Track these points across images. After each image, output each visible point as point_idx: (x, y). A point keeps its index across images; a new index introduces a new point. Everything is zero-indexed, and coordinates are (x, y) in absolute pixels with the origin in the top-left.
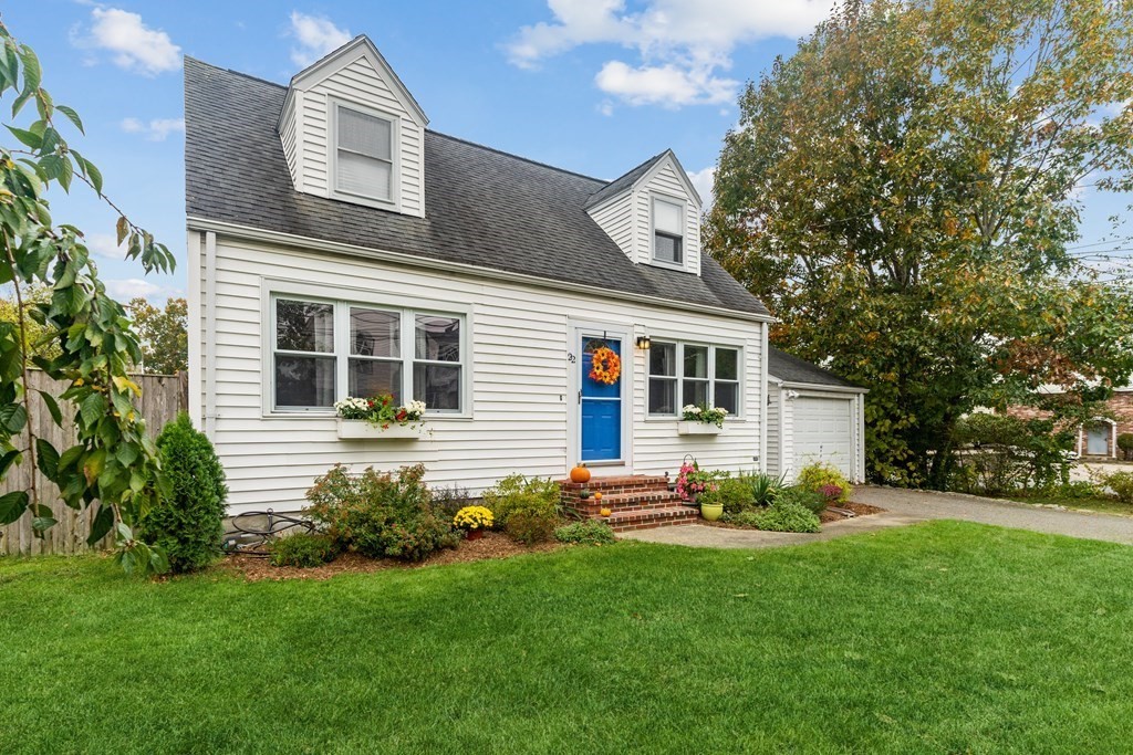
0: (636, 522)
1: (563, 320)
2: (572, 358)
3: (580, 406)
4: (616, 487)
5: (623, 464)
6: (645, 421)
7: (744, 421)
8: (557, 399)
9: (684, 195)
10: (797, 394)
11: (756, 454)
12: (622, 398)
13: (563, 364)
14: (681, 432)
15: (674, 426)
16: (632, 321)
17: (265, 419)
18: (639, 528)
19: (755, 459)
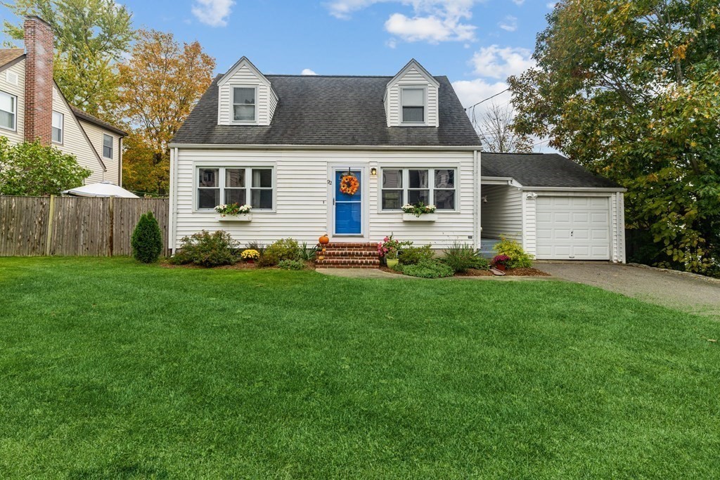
0: (336, 265)
1: (325, 164)
2: (329, 182)
3: (335, 206)
4: (342, 247)
5: (362, 237)
6: (378, 214)
7: (459, 213)
8: (322, 203)
9: (426, 82)
10: (535, 195)
11: (471, 234)
12: (362, 202)
13: (325, 186)
14: (405, 220)
15: (400, 216)
16: (368, 160)
17: (193, 213)
18: (337, 267)
19: (470, 237)
